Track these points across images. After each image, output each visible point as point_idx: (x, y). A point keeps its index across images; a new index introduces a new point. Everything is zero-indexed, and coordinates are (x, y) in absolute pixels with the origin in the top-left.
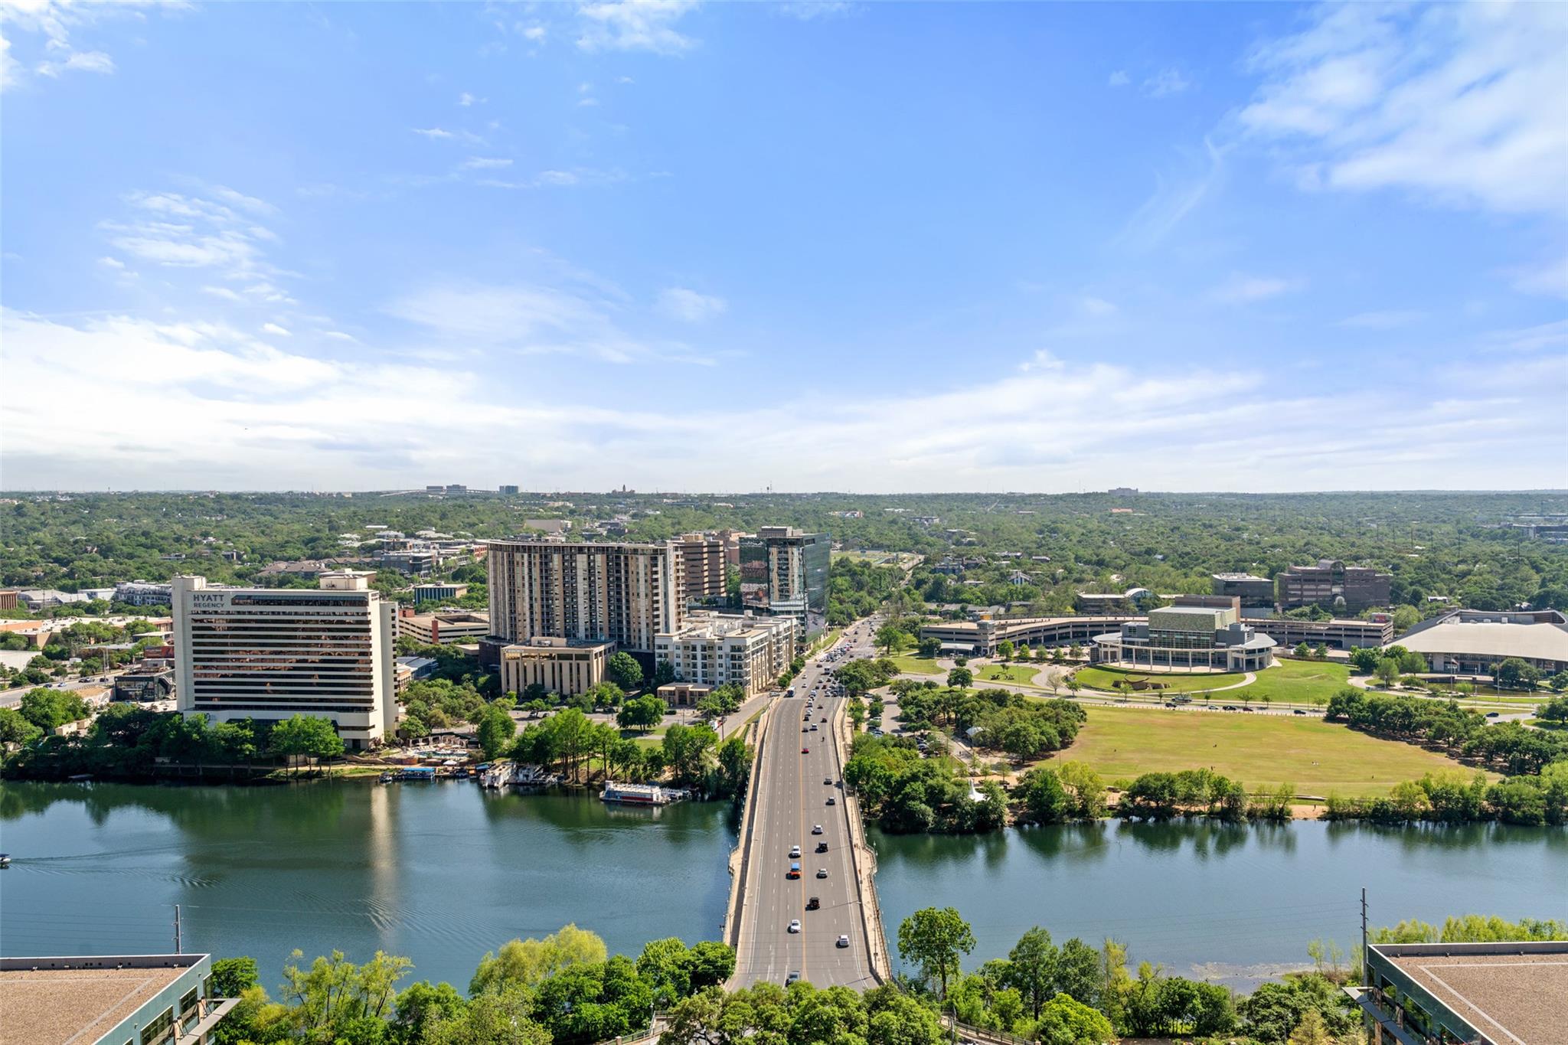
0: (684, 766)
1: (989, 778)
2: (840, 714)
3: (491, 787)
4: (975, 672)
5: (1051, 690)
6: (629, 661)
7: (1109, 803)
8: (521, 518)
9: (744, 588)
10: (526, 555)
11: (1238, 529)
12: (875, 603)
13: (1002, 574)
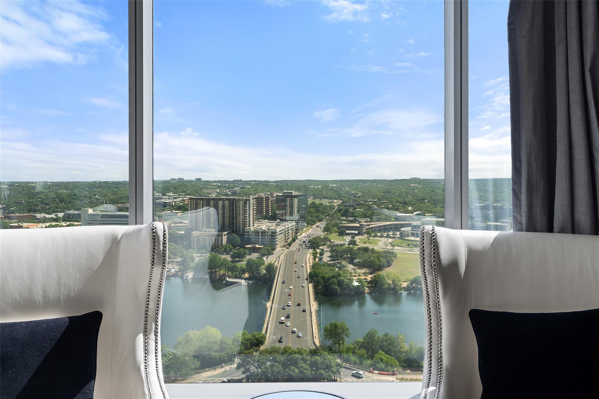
0: (253, 273)
1: (360, 277)
2: (309, 255)
3: (186, 279)
4: (358, 241)
5: (385, 247)
6: (236, 237)
7: (403, 286)
8: (202, 189)
9: (277, 212)
10: (201, 201)
12: (324, 217)
13: (369, 207)
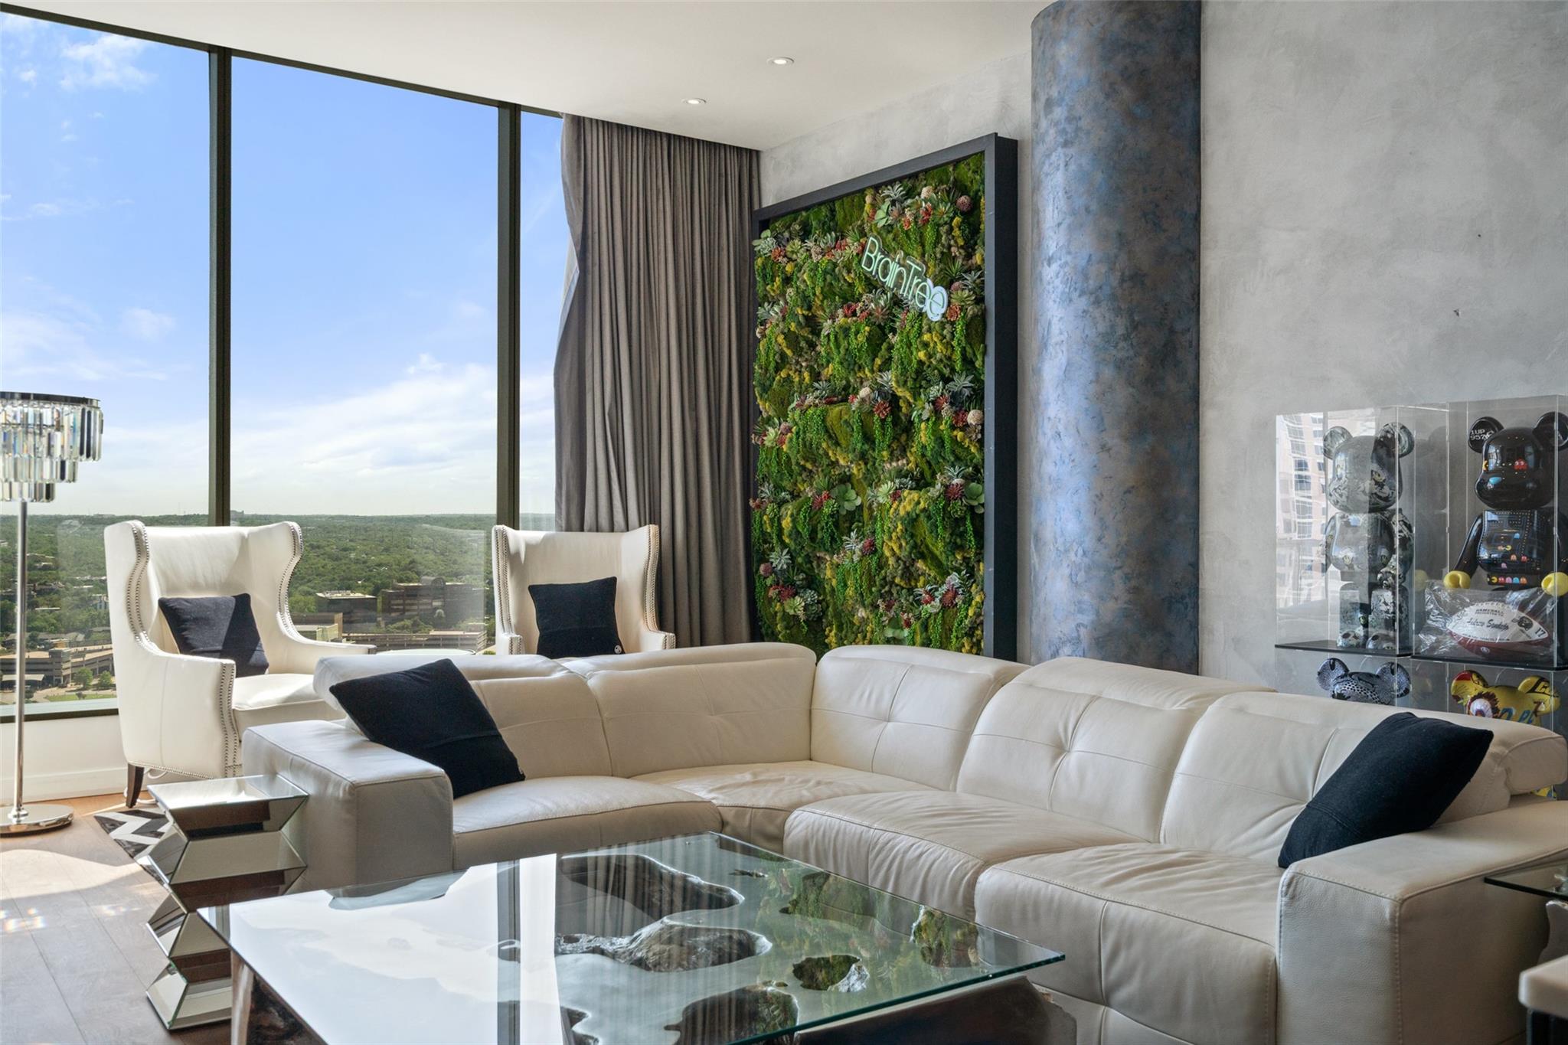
11: (345, 550)
13: (82, 599)
